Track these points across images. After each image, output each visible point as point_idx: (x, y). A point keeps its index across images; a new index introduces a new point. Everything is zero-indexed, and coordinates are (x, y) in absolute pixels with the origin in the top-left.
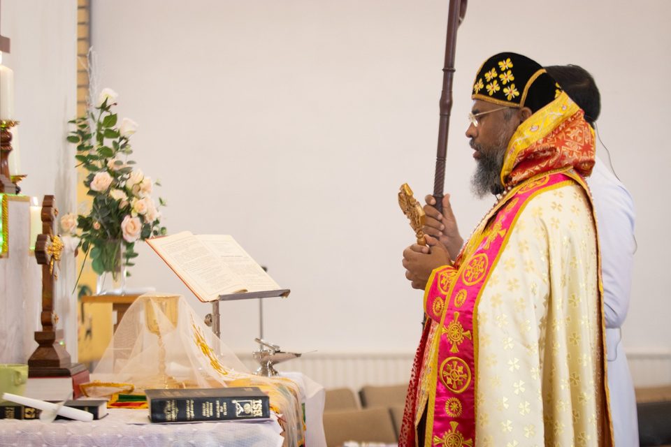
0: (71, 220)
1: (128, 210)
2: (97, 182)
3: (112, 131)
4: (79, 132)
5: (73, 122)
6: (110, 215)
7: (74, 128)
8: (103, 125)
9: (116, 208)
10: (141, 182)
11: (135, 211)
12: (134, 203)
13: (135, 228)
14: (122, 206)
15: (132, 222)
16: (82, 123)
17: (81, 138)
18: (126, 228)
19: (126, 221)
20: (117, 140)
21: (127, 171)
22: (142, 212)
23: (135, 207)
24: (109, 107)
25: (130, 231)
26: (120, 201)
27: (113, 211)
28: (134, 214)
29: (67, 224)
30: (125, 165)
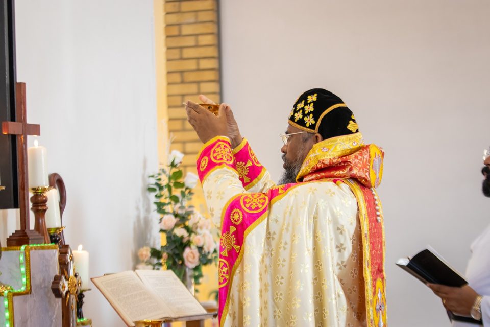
0: (145, 253)
1: (188, 244)
2: (165, 223)
3: (179, 183)
4: (157, 184)
5: (153, 176)
6: (176, 247)
7: (153, 181)
8: (172, 178)
9: (179, 242)
10: (198, 222)
11: (194, 245)
12: (193, 238)
13: (194, 257)
14: (185, 241)
15: (192, 253)
16: (159, 178)
17: (158, 189)
18: (187, 257)
19: (187, 252)
20: (184, 189)
21: (189, 213)
22: (200, 245)
23: (194, 241)
24: (177, 164)
25: (191, 259)
26: (182, 237)
27: (177, 244)
28: (193, 247)
29: (142, 255)
30: (187, 209)
